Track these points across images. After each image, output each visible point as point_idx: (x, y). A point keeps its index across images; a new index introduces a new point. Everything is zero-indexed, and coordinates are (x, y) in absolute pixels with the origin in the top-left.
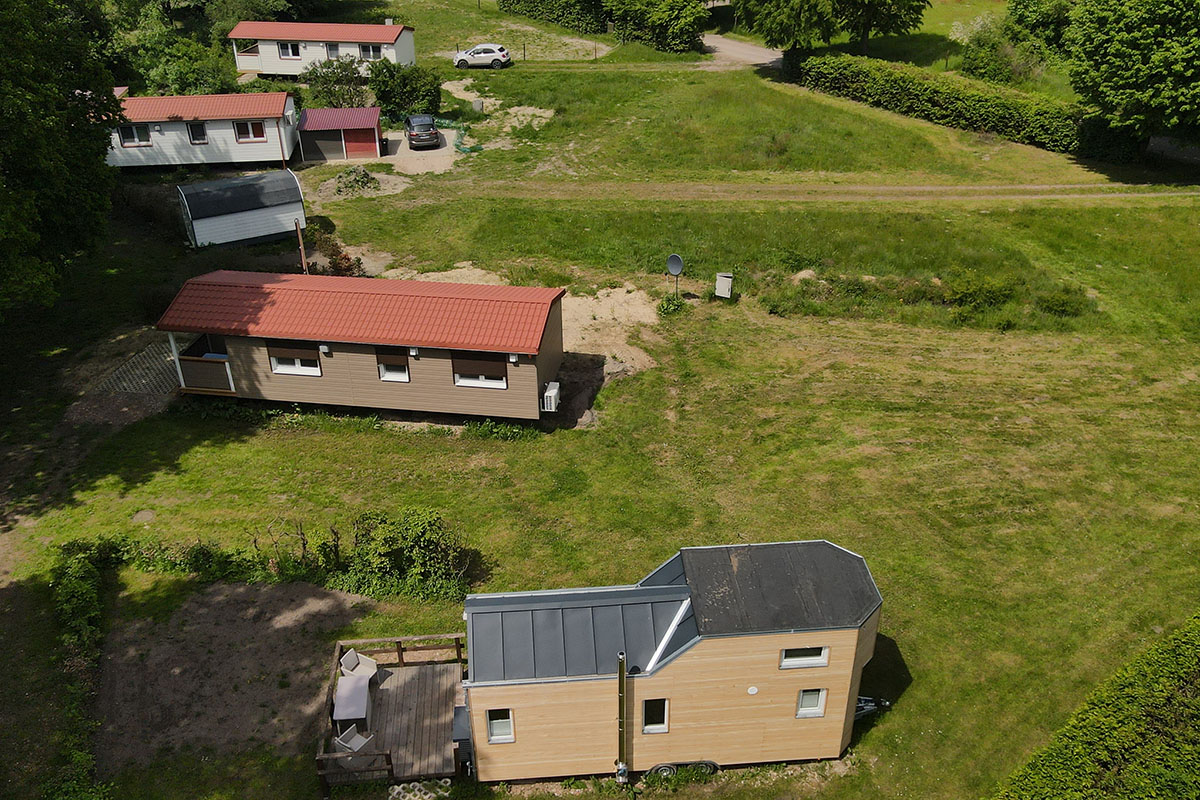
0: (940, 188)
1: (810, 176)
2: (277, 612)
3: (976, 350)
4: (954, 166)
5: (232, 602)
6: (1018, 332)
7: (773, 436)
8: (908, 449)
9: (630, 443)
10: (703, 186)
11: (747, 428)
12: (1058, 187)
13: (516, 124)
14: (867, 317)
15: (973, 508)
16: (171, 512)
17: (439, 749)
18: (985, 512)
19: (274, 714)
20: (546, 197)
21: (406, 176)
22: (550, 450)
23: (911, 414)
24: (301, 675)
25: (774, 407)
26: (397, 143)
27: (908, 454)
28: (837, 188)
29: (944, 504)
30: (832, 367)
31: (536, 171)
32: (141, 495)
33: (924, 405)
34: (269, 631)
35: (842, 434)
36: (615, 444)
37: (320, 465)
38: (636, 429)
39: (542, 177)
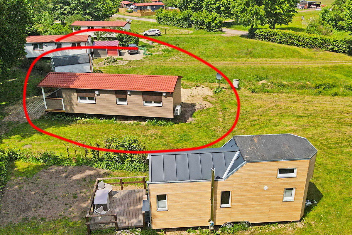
0: (304, 62)
1: (261, 60)
2: (74, 175)
3: (325, 101)
4: (308, 57)
5: (58, 172)
6: (339, 96)
7: (257, 124)
8: (307, 127)
9: (206, 127)
10: (226, 62)
11: (248, 122)
12: (343, 61)
13: (163, 48)
14: (286, 93)
15: (335, 143)
16: (38, 145)
17: (136, 217)
18: (340, 144)
19: (70, 207)
20: (174, 65)
21: (127, 61)
22: (178, 129)
23: (306, 118)
24: (82, 194)
25: (257, 116)
26: (124, 53)
27: (308, 129)
28: (270, 62)
29: (324, 142)
30: (276, 106)
31: (170, 59)
32: (27, 141)
33: (310, 116)
34: (71, 180)
35: (283, 124)
36: (201, 127)
37: (94, 133)
38: (208, 123)
39: (172, 61)
